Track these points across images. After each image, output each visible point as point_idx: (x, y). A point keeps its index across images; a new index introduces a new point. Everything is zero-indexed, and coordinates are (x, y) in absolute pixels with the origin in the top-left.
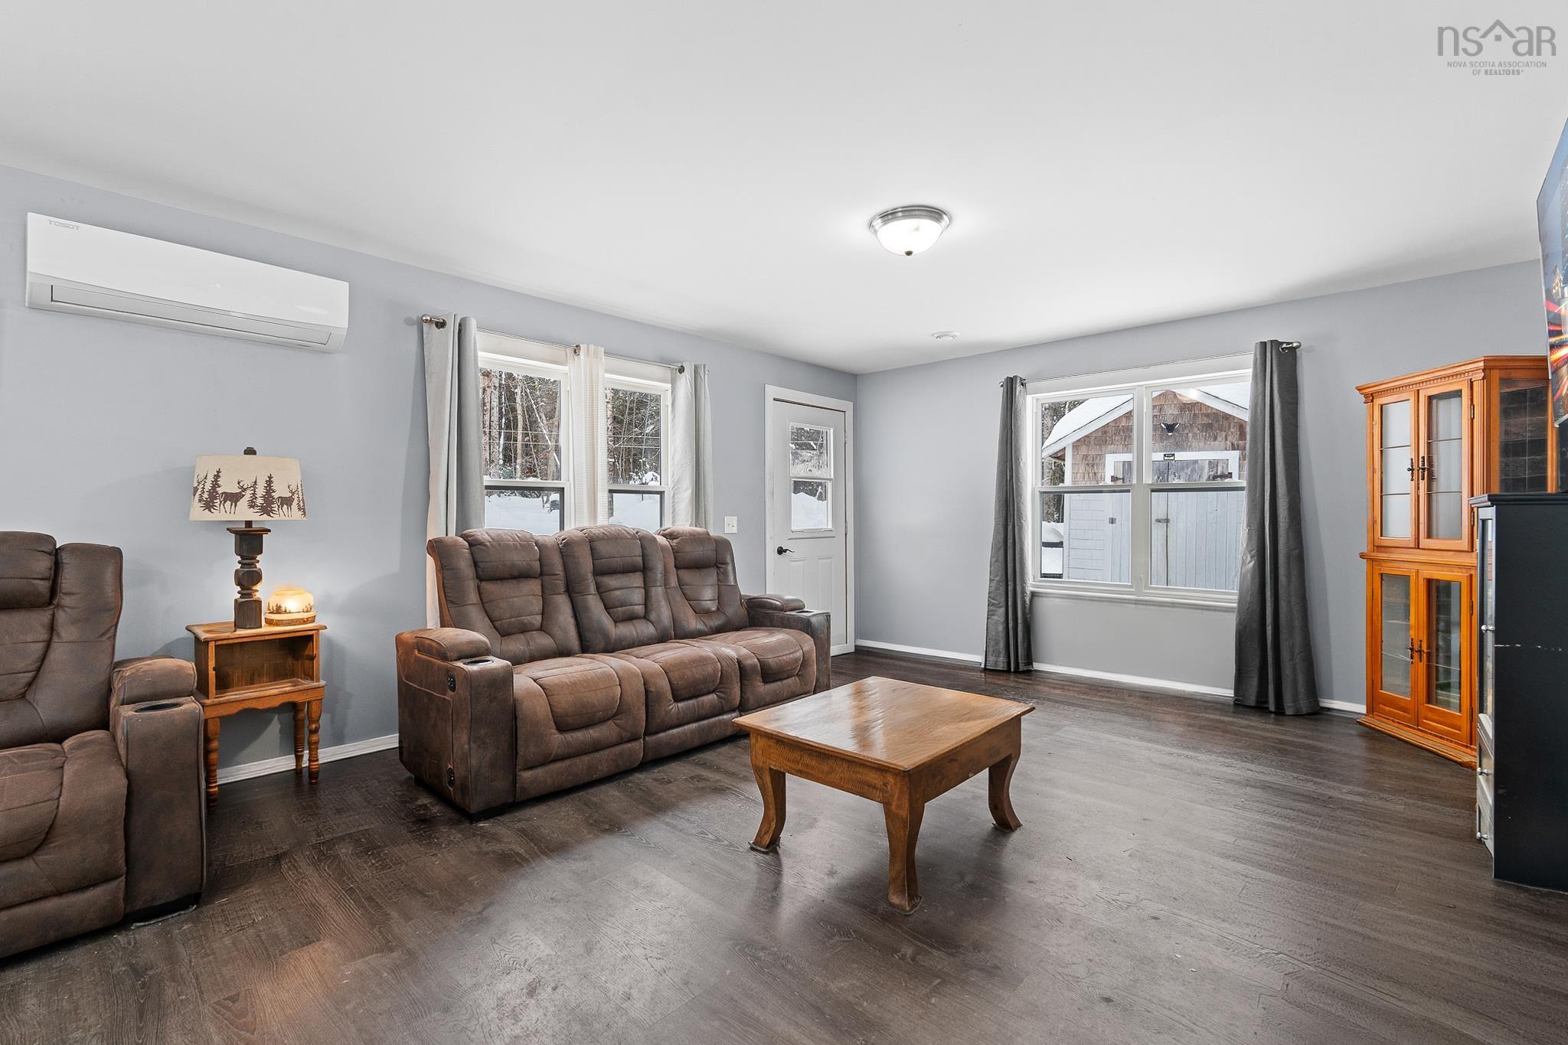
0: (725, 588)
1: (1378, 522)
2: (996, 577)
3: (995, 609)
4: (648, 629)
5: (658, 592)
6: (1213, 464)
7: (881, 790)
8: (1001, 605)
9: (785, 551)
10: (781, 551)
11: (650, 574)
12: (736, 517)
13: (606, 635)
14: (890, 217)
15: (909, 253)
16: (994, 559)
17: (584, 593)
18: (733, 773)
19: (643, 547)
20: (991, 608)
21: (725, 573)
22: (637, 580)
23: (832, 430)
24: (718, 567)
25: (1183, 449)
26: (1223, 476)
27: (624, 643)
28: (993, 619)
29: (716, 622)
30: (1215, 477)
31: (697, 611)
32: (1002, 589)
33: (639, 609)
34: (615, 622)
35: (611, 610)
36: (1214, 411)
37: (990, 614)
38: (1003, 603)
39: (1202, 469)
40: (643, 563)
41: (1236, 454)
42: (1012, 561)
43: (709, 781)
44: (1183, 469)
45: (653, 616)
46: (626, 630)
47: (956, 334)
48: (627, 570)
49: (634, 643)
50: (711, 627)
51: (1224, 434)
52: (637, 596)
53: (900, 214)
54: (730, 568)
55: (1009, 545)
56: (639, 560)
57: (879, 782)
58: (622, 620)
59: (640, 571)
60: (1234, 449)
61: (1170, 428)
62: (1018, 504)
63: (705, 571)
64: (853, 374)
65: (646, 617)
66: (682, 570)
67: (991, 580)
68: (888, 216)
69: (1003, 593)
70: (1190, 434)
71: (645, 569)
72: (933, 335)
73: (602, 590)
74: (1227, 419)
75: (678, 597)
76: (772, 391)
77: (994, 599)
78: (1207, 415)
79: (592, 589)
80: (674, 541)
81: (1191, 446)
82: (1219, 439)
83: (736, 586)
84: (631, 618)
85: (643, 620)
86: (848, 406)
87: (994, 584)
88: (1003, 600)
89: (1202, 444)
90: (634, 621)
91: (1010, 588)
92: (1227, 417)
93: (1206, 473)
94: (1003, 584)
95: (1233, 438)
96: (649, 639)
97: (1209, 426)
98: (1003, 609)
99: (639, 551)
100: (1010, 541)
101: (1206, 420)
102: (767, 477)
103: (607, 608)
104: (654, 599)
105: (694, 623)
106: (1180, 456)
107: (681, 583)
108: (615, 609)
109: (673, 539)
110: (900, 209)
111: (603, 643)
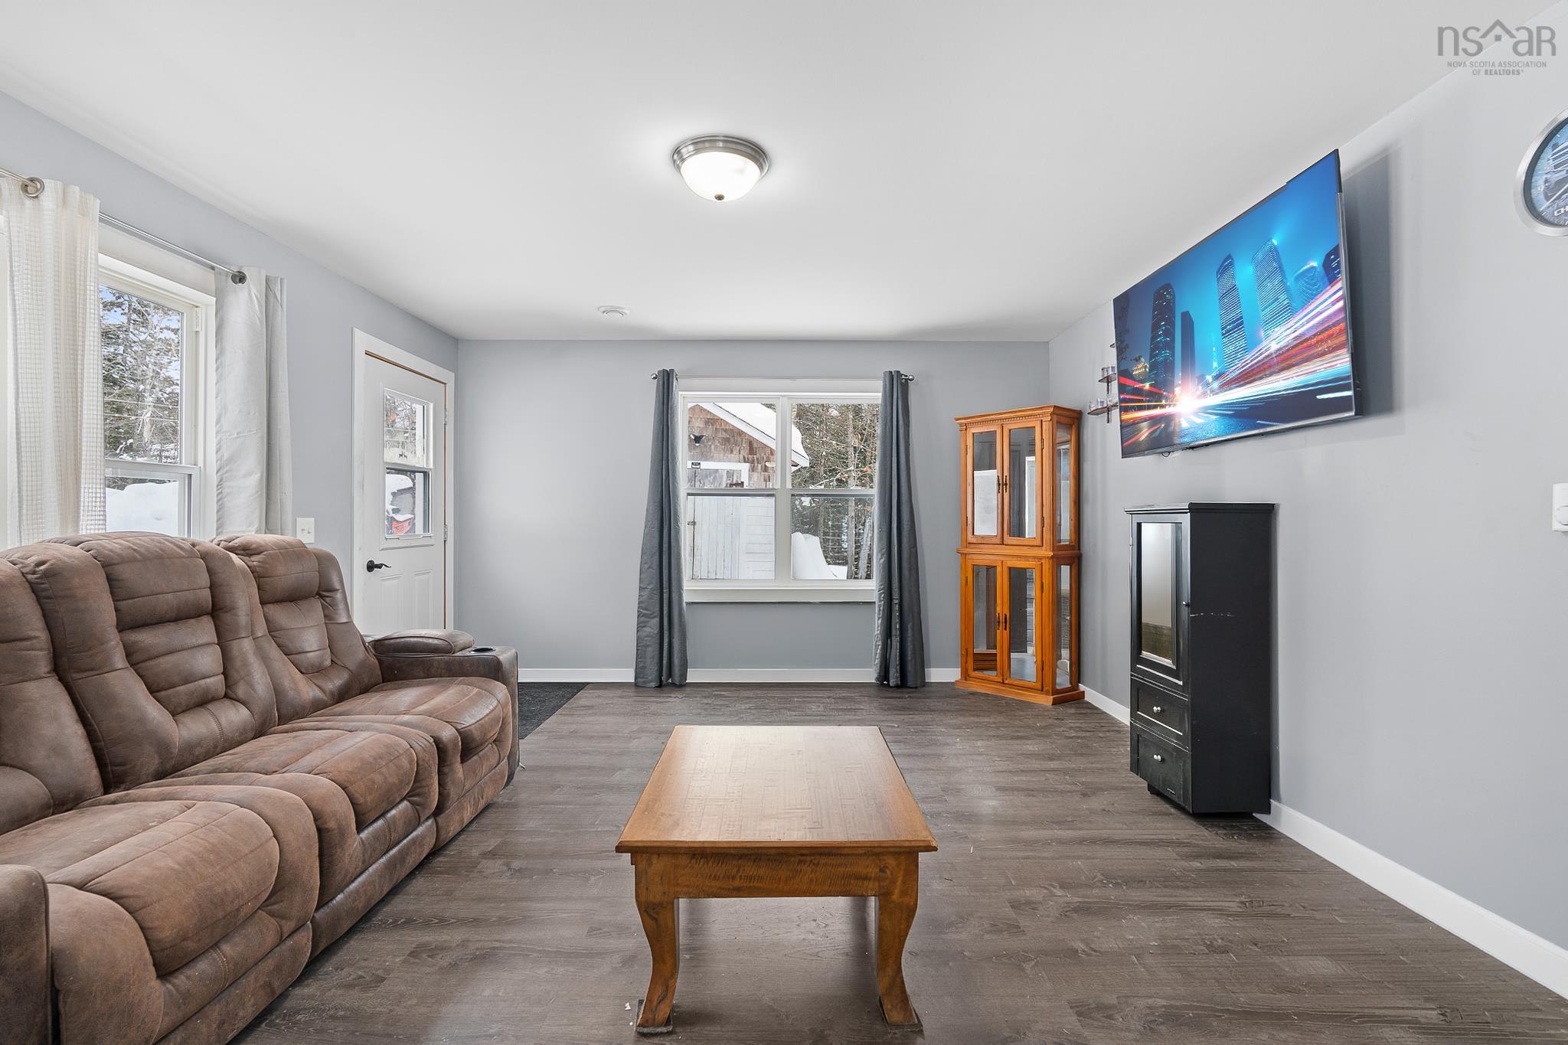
0: (337, 631)
1: (966, 523)
2: (649, 585)
3: (646, 619)
4: (235, 716)
5: (245, 647)
6: (730, 474)
7: (878, 879)
8: (655, 615)
9: (379, 566)
10: (371, 567)
11: (227, 618)
12: (313, 519)
13: (163, 747)
14: (707, 145)
15: (720, 198)
16: (646, 566)
17: (102, 667)
18: (475, 920)
19: (210, 572)
20: (642, 619)
21: (333, 605)
22: (204, 631)
23: (431, 406)
24: (322, 597)
25: (707, 459)
26: (737, 484)
27: (198, 751)
28: (645, 632)
29: (335, 682)
30: (731, 485)
31: (303, 671)
32: (657, 597)
33: (216, 683)
34: (174, 714)
35: (163, 693)
36: (731, 427)
37: (640, 626)
38: (657, 613)
39: (722, 477)
40: (213, 597)
41: (747, 465)
42: (667, 568)
43: (450, 948)
44: (707, 477)
45: (241, 691)
46: (198, 727)
47: (626, 311)
48: (182, 616)
49: (215, 747)
50: (332, 693)
51: (738, 448)
52: (208, 660)
53: (721, 144)
54: (339, 596)
55: (664, 549)
56: (206, 595)
57: (873, 871)
58: (188, 709)
59: (208, 614)
60: (745, 462)
61: (698, 439)
62: (675, 506)
63: (304, 604)
64: (455, 339)
65: (229, 696)
66: (270, 606)
67: (641, 589)
68: (703, 143)
69: (658, 602)
70: (713, 447)
71: (217, 610)
72: (599, 309)
73: (136, 658)
74: (740, 435)
75: (274, 652)
76: (363, 341)
77: (645, 609)
78: (726, 431)
79: (119, 660)
80: (253, 558)
81: (712, 457)
82: (735, 452)
83: (350, 623)
84: (203, 701)
85: (227, 702)
86: (448, 376)
87: (646, 593)
88: (657, 609)
89: (721, 455)
90: (210, 706)
91: (666, 596)
92: (741, 433)
93: (725, 482)
94: (657, 592)
95: (745, 452)
96: (241, 734)
97: (727, 440)
98: (657, 620)
99: (204, 579)
100: (665, 546)
101: (725, 435)
102: (356, 464)
103: (153, 690)
104: (238, 663)
105: (307, 691)
106: (705, 465)
107: (272, 629)
108: (170, 692)
109: (250, 555)
110: (722, 138)
111: (157, 761)
